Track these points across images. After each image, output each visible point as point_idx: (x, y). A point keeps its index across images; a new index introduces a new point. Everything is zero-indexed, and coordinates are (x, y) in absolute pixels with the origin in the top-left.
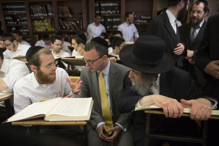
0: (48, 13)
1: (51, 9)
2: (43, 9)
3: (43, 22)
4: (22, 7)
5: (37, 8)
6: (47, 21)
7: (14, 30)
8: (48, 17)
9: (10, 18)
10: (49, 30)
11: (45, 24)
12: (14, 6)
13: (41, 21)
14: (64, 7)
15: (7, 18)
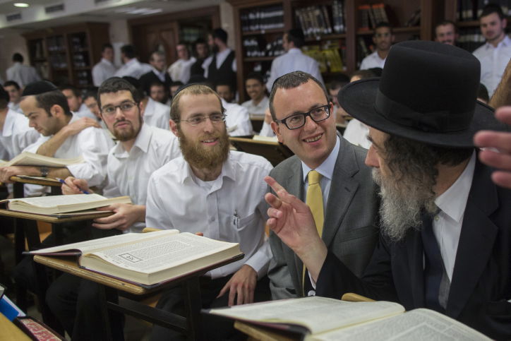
0: (332, 25)
1: (341, 15)
2: (323, 14)
3: (321, 50)
4: (280, 13)
5: (310, 14)
6: (331, 47)
7: (257, 72)
8: (334, 36)
9: (253, 43)
10: (334, 70)
11: (324, 54)
13: (318, 47)
14: (375, 7)
15: (247, 43)
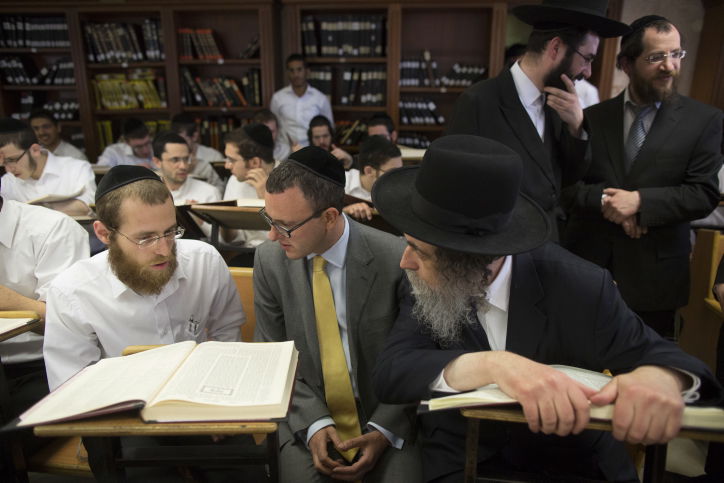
0: (144, 51)
1: (155, 38)
2: (130, 34)
3: (128, 79)
4: (59, 27)
5: (110, 34)
6: (142, 78)
8: (146, 63)
9: (15, 64)
10: (149, 105)
11: (133, 85)
12: (31, 23)
13: (122, 76)
14: (199, 32)
15: (4, 64)
